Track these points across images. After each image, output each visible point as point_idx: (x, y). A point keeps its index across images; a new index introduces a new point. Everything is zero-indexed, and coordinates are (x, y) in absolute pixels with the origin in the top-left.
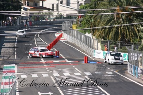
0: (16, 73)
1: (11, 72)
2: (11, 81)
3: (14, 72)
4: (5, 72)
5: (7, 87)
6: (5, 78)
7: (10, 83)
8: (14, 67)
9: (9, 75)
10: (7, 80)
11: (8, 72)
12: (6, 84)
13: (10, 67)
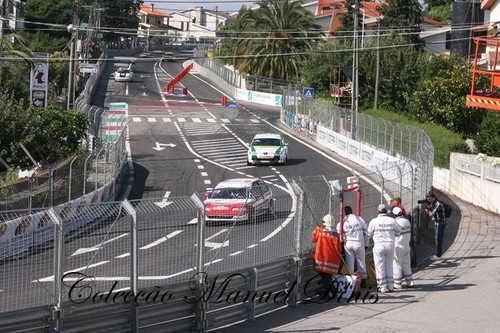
0: (127, 115)
1: (120, 112)
2: (120, 125)
3: (124, 113)
4: (111, 113)
5: (113, 133)
6: (113, 120)
7: (118, 128)
8: (124, 106)
9: (118, 116)
10: (114, 124)
11: (116, 113)
12: (112, 128)
13: (120, 106)
